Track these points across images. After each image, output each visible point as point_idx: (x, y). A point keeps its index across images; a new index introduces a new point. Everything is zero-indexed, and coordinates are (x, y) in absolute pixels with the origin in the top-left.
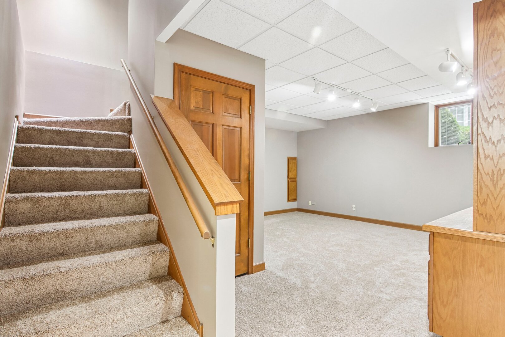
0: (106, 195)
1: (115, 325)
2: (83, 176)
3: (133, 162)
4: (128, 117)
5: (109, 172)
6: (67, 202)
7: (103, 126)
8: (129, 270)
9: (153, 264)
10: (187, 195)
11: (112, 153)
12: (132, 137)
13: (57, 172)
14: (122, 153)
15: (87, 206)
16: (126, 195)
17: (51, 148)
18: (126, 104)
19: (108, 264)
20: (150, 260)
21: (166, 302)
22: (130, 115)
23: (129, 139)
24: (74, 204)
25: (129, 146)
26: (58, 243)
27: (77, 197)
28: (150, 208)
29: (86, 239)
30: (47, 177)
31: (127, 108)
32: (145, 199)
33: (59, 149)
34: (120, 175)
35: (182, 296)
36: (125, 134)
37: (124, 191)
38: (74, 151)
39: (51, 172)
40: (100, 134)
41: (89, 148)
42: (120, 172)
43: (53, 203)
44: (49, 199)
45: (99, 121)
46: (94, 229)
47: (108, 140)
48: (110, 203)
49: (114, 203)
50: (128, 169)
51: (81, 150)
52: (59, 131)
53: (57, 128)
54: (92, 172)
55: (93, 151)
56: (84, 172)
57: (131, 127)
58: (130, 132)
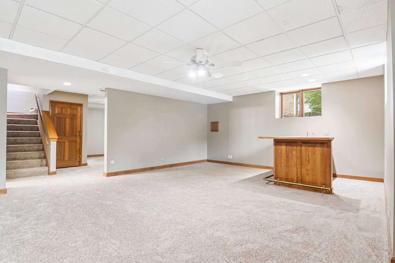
0: (27, 138)
1: (28, 165)
2: (20, 133)
3: (37, 129)
4: (37, 114)
5: (28, 132)
6: (16, 140)
7: (27, 117)
8: (32, 156)
9: (39, 155)
10: (46, 137)
11: (30, 126)
12: (38, 121)
13: (12, 132)
14: (33, 126)
15: (21, 141)
16: (33, 139)
17: (10, 125)
18: (36, 109)
19: (27, 154)
20: (39, 154)
21: (41, 162)
22: (37, 113)
23: (37, 121)
24: (18, 141)
25: (37, 124)
26: (13, 149)
27: (18, 139)
28: (41, 143)
29: (21, 149)
30: (9, 134)
31: (36, 111)
32: (40, 140)
33: (12, 125)
34: (32, 133)
35: (46, 161)
36: (35, 120)
37: (33, 138)
38: (17, 126)
39: (10, 132)
40: (26, 120)
41: (22, 125)
42: (32, 132)
43: (12, 140)
44: (11, 139)
45: (26, 115)
46: (23, 147)
47: (29, 122)
48: (28, 141)
49: (30, 141)
50: (35, 131)
51: (19, 126)
52: (12, 119)
53: (11, 119)
54: (23, 132)
55: (23, 126)
56: (20, 132)
57: (38, 117)
58: (37, 119)
